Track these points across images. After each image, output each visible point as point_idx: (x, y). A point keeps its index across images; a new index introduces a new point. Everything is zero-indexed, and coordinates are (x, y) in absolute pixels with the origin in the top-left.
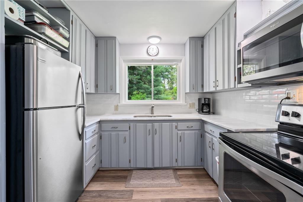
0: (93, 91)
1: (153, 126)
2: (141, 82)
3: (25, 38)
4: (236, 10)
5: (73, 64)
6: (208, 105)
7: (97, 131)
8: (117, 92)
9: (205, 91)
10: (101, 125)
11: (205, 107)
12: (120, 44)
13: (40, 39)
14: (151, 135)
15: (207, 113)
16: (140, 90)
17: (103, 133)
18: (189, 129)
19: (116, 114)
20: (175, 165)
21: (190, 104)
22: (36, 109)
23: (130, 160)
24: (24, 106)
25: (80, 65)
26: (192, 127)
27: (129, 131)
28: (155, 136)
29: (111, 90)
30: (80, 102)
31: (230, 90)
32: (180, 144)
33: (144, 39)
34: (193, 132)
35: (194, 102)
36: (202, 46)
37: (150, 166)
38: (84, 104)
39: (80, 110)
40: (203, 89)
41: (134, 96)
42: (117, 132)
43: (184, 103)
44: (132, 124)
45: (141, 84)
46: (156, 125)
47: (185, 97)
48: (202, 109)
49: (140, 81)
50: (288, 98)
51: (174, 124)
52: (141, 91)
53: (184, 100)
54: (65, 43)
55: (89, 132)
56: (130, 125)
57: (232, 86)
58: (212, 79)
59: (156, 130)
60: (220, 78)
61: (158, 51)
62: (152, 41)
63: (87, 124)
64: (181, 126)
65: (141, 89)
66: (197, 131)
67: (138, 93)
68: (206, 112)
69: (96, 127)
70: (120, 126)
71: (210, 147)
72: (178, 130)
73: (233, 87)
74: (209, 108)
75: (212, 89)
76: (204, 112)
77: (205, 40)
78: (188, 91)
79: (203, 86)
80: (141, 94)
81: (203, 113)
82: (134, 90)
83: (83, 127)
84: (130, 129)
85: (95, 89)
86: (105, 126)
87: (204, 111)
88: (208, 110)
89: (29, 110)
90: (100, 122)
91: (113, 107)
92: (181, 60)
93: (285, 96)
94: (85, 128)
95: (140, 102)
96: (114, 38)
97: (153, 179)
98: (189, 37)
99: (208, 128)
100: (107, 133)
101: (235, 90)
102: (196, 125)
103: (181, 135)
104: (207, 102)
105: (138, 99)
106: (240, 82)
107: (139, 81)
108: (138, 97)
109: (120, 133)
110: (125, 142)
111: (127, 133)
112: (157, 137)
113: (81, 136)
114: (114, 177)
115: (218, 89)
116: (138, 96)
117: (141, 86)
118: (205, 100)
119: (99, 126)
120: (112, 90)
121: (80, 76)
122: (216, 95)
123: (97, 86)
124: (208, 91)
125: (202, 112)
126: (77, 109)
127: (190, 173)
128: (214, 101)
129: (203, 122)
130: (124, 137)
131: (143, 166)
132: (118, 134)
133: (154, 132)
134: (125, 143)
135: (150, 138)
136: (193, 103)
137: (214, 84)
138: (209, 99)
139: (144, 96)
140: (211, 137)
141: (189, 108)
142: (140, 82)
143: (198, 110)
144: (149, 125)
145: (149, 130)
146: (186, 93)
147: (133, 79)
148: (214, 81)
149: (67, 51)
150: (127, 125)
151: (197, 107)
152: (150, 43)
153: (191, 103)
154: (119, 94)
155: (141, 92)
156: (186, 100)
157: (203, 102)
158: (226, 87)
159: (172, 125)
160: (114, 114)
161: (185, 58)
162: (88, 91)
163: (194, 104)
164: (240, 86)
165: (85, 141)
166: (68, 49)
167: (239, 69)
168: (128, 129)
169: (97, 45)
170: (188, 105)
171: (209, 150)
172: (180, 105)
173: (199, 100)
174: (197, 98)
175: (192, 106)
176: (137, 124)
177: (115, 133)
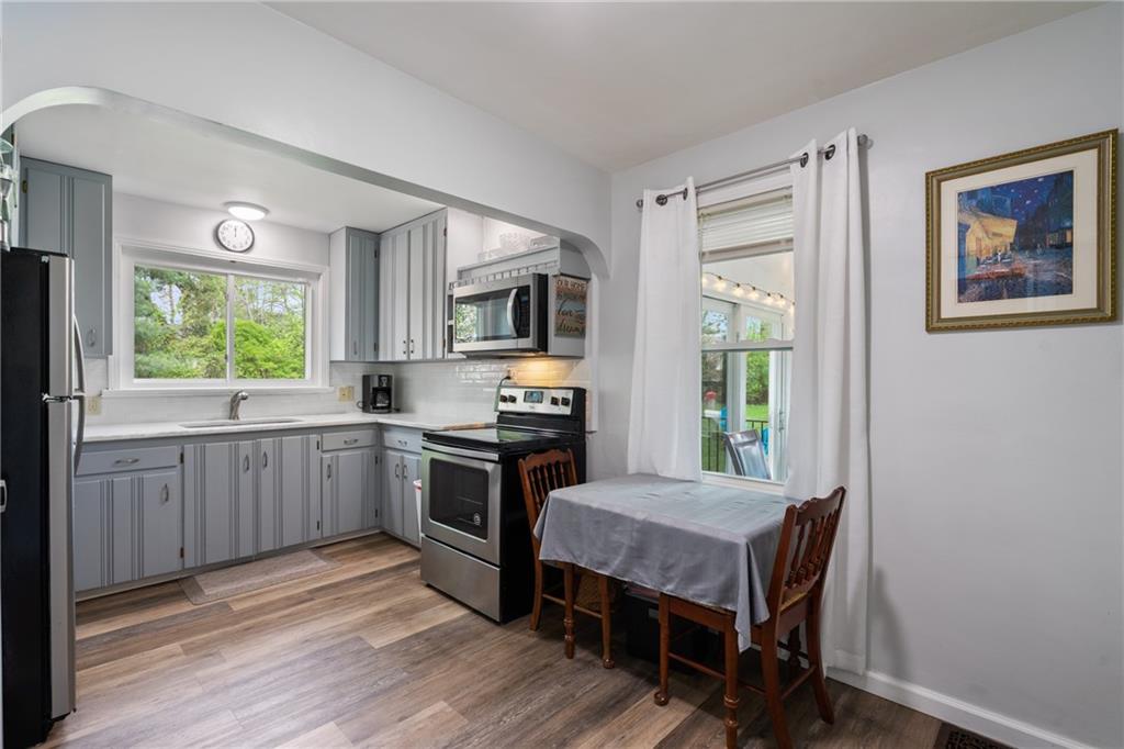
1: (257, 447)
4: (446, 223)
6: (387, 391)
9: (381, 359)
11: (379, 397)
14: (250, 471)
15: (385, 410)
17: (78, 483)
18: (350, 446)
20: (315, 534)
21: (342, 389)
23: (182, 550)
26: (356, 441)
27: (179, 467)
28: (263, 472)
29: (93, 344)
31: (434, 361)
32: (327, 483)
33: (217, 203)
34: (359, 452)
35: (350, 384)
36: (377, 254)
37: (246, 550)
40: (377, 355)
42: (139, 474)
43: (327, 387)
44: (189, 448)
46: (267, 443)
47: (330, 374)
48: (375, 402)
50: (508, 378)
51: (314, 438)
53: (327, 379)
56: (183, 448)
57: (439, 356)
58: (401, 335)
59: (265, 454)
60: (417, 335)
61: (253, 243)
62: (239, 211)
64: (331, 440)
66: (366, 451)
68: (382, 408)
70: (148, 456)
71: (397, 476)
72: (323, 452)
73: (441, 356)
74: (390, 399)
75: (400, 356)
76: (378, 408)
77: (383, 243)
78: (341, 357)
79: (376, 347)
81: (376, 411)
84: (182, 461)
87: (378, 405)
88: (387, 402)
92: (319, 275)
93: (506, 375)
95: (178, 385)
98: (346, 227)
99: (393, 438)
100: (95, 481)
101: (443, 360)
102: (365, 437)
103: (329, 462)
104: (384, 385)
106: (451, 351)
109: (146, 475)
110: (167, 499)
111: (173, 473)
112: (267, 475)
115: (413, 357)
118: (380, 380)
120: (95, 347)
122: (406, 367)
124: (389, 359)
125: (374, 408)
127: (354, 544)
128: (400, 382)
129: (381, 428)
130: (163, 485)
131: (225, 556)
132: (141, 481)
133: (260, 462)
134: (167, 504)
135: (246, 479)
136: (348, 387)
137: (403, 347)
138: (389, 377)
140: (399, 454)
141: (340, 400)
143: (361, 405)
145: (247, 458)
146: (331, 362)
148: (405, 339)
150: (175, 450)
151: (359, 396)
152: (229, 214)
153: (344, 386)
156: (331, 378)
157: (376, 385)
158: (429, 356)
159: (308, 439)
161: (330, 272)
163: (351, 389)
164: (451, 356)
167: (451, 327)
168: (176, 461)
169: (23, 186)
170: (338, 393)
171: (395, 484)
172: (315, 394)
173: (366, 379)
174: (359, 375)
175: (347, 393)
176: (207, 445)
177: (127, 478)
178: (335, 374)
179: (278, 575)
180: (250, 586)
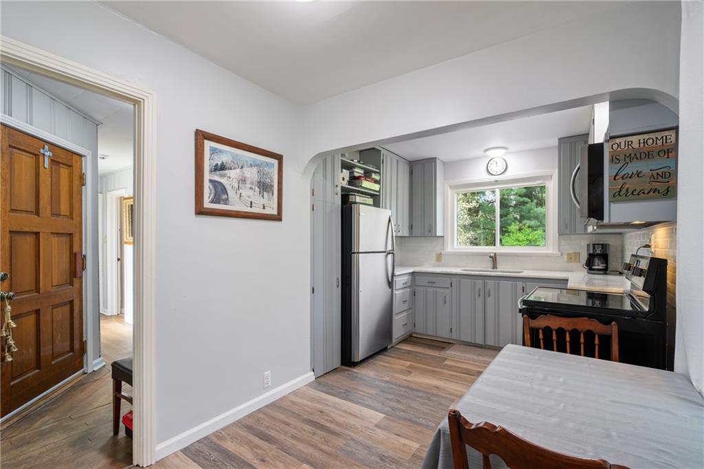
0: (406, 233)
1: (485, 285)
2: (527, 203)
3: (350, 197)
5: (383, 209)
6: (604, 257)
7: (409, 284)
8: (438, 235)
10: (415, 278)
11: (597, 261)
12: (444, 163)
13: (358, 192)
14: (481, 297)
15: (602, 272)
16: (525, 221)
17: (417, 289)
19: (438, 266)
21: (569, 254)
22: (358, 253)
23: (451, 329)
24: (351, 250)
25: (391, 209)
27: (450, 288)
28: (488, 299)
30: (390, 248)
33: (480, 152)
38: (393, 250)
39: (390, 256)
41: (509, 236)
42: (435, 289)
43: (556, 252)
45: (528, 205)
47: (559, 242)
48: (590, 265)
49: (526, 199)
51: (520, 284)
52: (528, 223)
53: (557, 248)
54: (376, 187)
55: (399, 282)
56: (452, 279)
59: (489, 290)
61: (506, 165)
62: (491, 154)
63: (397, 273)
65: (529, 219)
67: (520, 230)
68: (599, 270)
69: (408, 279)
74: (607, 263)
76: (594, 270)
80: (528, 230)
81: (592, 272)
82: (509, 222)
83: (393, 275)
84: (451, 286)
85: (409, 231)
86: (419, 280)
87: (594, 267)
88: (604, 265)
89: (354, 253)
90: (413, 273)
91: (434, 256)
92: (551, 176)
93: (647, 243)
94: (394, 277)
96: (433, 160)
97: (479, 355)
98: (559, 139)
100: (421, 289)
104: (598, 252)
105: (521, 243)
107: (522, 199)
108: (520, 239)
109: (438, 290)
110: (445, 303)
111: (448, 291)
112: (490, 301)
113: (390, 284)
114: (428, 345)
116: (521, 236)
117: (529, 212)
118: (594, 248)
119: (412, 279)
120: (431, 232)
121: (390, 221)
123: (411, 227)
126: (387, 255)
130: (444, 296)
132: (436, 292)
133: (486, 294)
134: (445, 305)
135: (479, 301)
136: (575, 253)
138: (604, 246)
139: (536, 237)
141: (568, 262)
142: (524, 203)
143: (585, 267)
144: (479, 283)
145: (480, 289)
147: (506, 197)
149: (377, 193)
151: (584, 260)
153: (571, 252)
154: (443, 237)
155: (527, 225)
156: (559, 246)
157: (592, 252)
159: (516, 285)
160: (435, 266)
162: (399, 234)
163: (577, 254)
165: (394, 292)
166: (379, 192)
168: (449, 286)
169: (411, 173)
170: (566, 257)
172: (547, 256)
174: (584, 244)
175: (573, 257)
176: (462, 280)
177: (432, 289)
178: (563, 243)
179: (468, 356)
180: (465, 357)
